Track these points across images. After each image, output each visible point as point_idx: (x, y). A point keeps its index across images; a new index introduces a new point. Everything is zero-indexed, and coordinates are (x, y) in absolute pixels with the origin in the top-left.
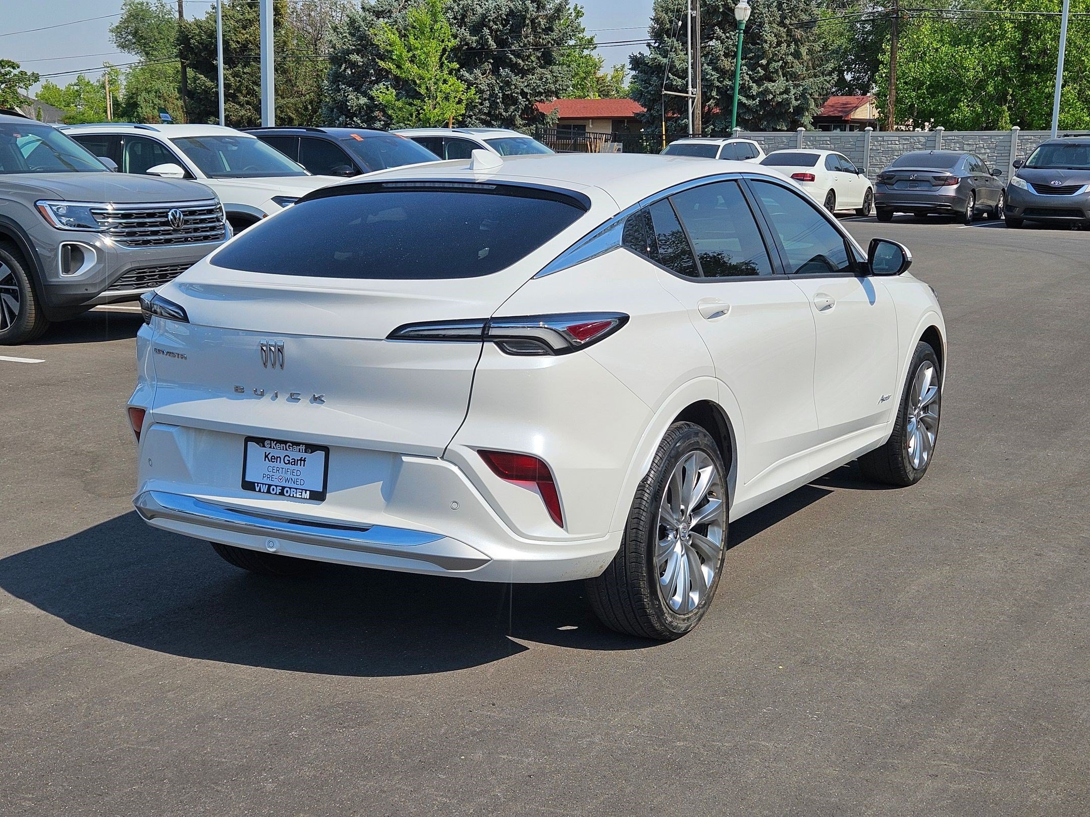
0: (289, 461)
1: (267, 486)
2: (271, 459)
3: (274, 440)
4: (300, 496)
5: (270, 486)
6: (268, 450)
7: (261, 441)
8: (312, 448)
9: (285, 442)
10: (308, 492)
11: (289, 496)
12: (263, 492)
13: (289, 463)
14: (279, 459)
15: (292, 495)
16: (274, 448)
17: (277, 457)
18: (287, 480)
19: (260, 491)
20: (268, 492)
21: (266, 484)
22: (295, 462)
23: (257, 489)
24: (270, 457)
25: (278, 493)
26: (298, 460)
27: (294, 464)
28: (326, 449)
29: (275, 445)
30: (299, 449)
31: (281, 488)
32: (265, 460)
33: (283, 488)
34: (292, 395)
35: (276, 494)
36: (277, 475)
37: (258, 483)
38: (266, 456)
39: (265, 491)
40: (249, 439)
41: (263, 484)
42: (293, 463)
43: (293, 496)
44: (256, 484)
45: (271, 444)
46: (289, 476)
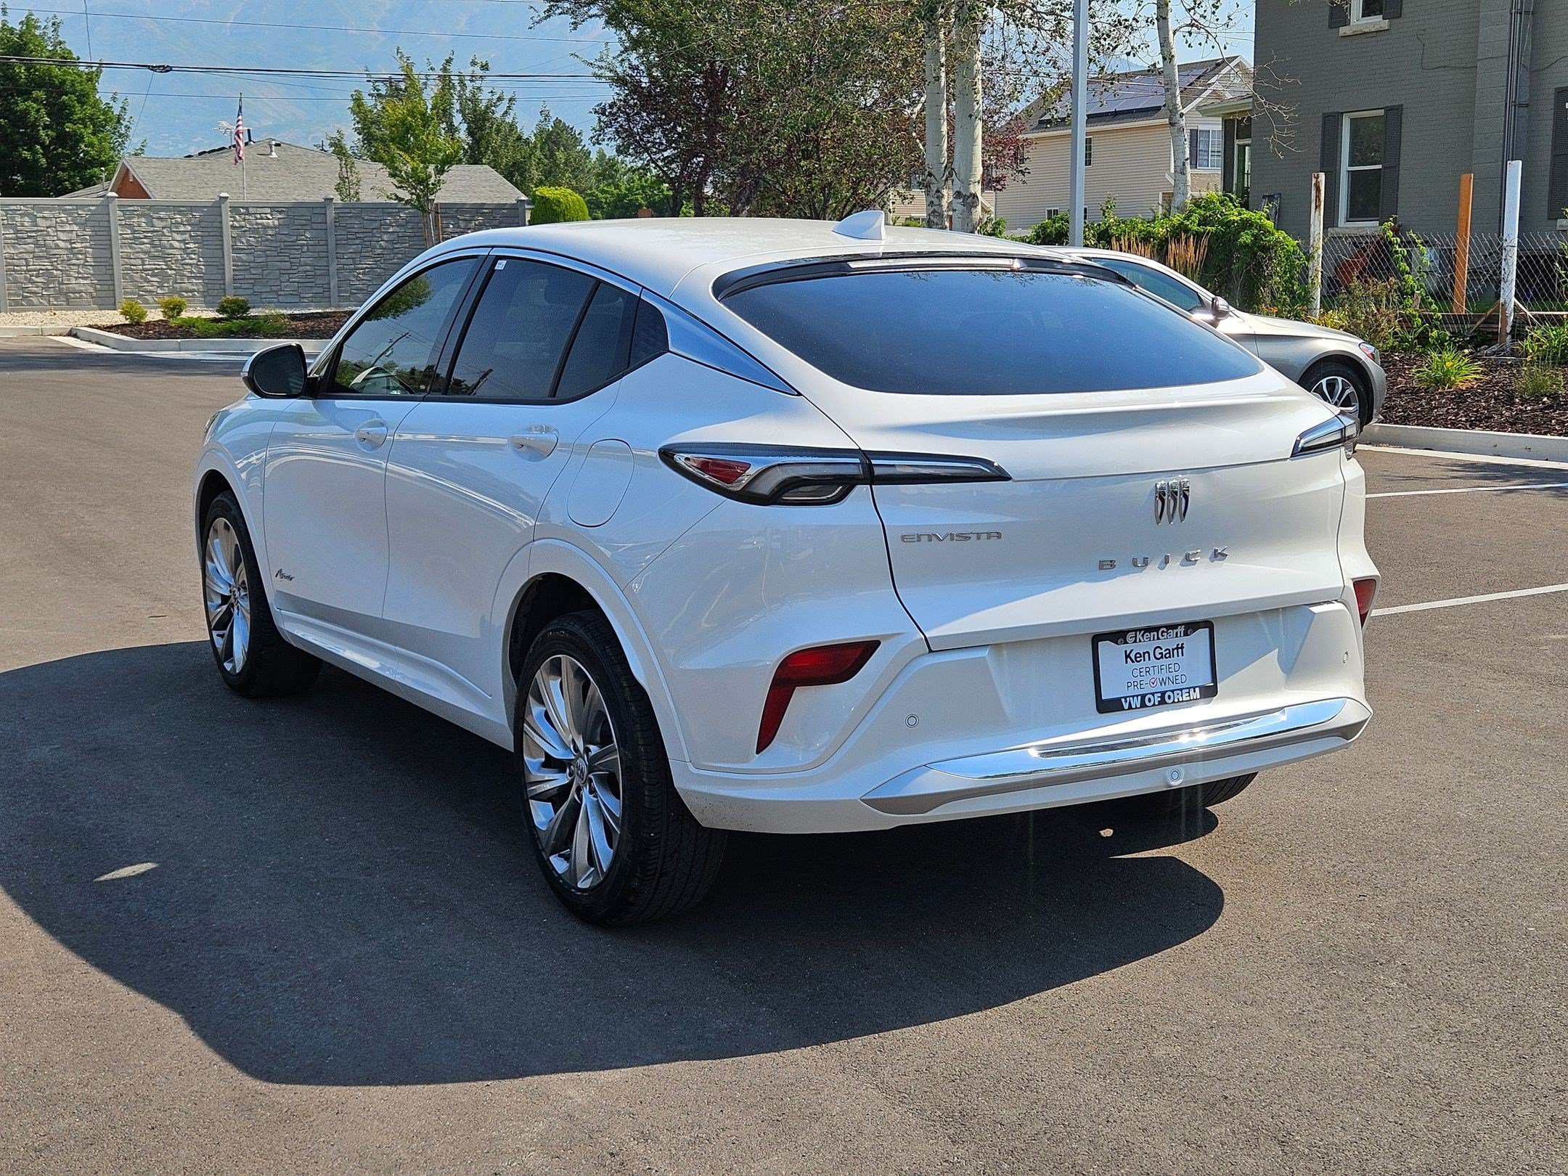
0: (1161, 653)
1: (1139, 697)
2: (1136, 658)
3: (1140, 630)
4: (1188, 698)
5: (1143, 697)
6: (1127, 647)
7: (1118, 637)
8: (1191, 627)
9: (1156, 629)
10: (1197, 689)
11: (1174, 702)
12: (1136, 708)
13: (1162, 657)
14: (1147, 655)
15: (1176, 700)
16: (1140, 641)
17: (1144, 653)
18: (1163, 682)
19: (1130, 707)
20: (1143, 705)
21: (1137, 696)
22: (1170, 653)
23: (1126, 707)
24: (1133, 656)
25: (1157, 703)
26: (1173, 650)
27: (1170, 657)
28: (1208, 624)
29: (1143, 636)
30: (1177, 633)
31: (1160, 695)
32: (1127, 662)
33: (1163, 693)
34: (1187, 558)
35: (1154, 705)
36: (1147, 679)
37: (1125, 698)
38: (1127, 656)
39: (1138, 706)
40: (1097, 639)
41: (1133, 697)
42: (1168, 655)
43: (1179, 701)
44: (1123, 700)
45: (1136, 637)
46: (1164, 675)
